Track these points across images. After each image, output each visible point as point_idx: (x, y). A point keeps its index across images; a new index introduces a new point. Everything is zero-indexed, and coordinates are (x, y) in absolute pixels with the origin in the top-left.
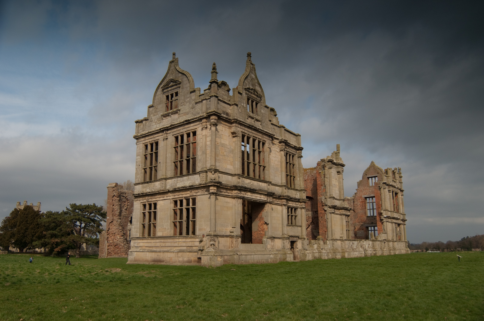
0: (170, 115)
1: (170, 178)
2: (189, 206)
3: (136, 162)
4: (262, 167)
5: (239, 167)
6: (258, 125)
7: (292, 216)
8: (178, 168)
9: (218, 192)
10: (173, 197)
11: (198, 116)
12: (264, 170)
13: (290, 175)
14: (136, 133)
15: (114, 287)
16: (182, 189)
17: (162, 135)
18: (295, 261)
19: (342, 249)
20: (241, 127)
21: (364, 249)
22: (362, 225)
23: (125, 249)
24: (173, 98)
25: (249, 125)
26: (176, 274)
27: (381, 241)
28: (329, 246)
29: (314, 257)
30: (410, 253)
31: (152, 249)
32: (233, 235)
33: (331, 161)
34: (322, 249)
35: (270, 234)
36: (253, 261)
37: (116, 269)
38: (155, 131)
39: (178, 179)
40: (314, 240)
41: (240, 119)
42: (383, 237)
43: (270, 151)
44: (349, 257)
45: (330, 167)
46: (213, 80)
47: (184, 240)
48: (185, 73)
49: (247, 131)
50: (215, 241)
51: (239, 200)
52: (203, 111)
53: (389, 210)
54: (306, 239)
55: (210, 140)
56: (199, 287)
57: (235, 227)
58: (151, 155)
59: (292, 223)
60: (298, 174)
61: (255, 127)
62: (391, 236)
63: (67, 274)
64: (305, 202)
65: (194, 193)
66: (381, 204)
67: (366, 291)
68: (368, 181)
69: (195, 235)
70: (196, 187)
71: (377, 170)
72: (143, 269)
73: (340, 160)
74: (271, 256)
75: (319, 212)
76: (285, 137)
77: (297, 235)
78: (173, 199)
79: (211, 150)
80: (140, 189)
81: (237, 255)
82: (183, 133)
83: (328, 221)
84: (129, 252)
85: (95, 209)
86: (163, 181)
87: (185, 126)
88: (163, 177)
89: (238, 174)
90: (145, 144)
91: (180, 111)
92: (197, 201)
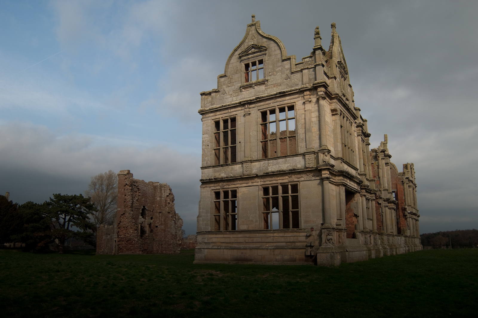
0: (254, 87)
1: (257, 160)
2: (288, 194)
3: (203, 142)
4: (353, 151)
8: (268, 148)
10: (262, 183)
11: (297, 88)
14: (202, 107)
16: (279, 173)
17: (242, 110)
20: (340, 104)
25: (345, 103)
27: (408, 237)
31: (232, 246)
32: (341, 228)
33: (383, 151)
35: (361, 227)
36: (356, 259)
38: (232, 105)
39: (269, 161)
41: (340, 95)
42: (408, 233)
45: (383, 158)
46: (317, 47)
48: (272, 38)
49: (343, 110)
50: (332, 235)
51: (344, 187)
52: (304, 82)
53: (411, 206)
55: (316, 116)
57: (341, 219)
58: (226, 134)
59: (369, 217)
60: (367, 163)
61: (348, 106)
64: (375, 194)
65: (294, 178)
66: (405, 200)
69: (298, 229)
70: (300, 170)
73: (388, 151)
77: (371, 229)
78: (263, 186)
80: (210, 173)
81: (347, 251)
82: (275, 107)
83: (383, 215)
84: (197, 249)
85: (82, 201)
86: (247, 163)
87: (277, 100)
88: (247, 159)
89: (341, 158)
90: (215, 120)
91: (268, 82)
92: (300, 187)
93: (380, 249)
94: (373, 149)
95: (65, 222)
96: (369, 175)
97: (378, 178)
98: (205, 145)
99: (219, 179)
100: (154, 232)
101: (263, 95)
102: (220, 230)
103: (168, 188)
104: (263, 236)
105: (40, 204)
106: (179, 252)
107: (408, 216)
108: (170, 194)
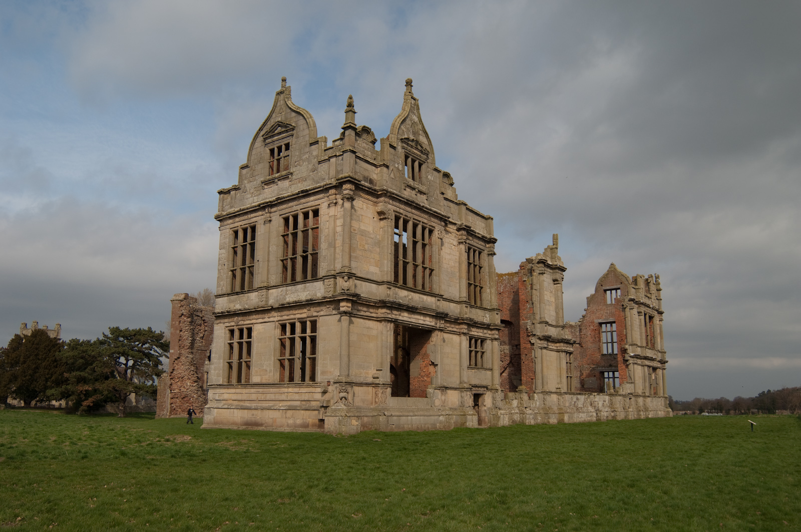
0: (276, 182)
1: (274, 286)
3: (219, 259)
4: (428, 269)
5: (389, 269)
6: (422, 200)
7: (477, 352)
8: (288, 270)
9: (354, 311)
10: (279, 318)
11: (322, 184)
12: (430, 275)
13: (474, 285)
14: (219, 211)
15: (177, 466)
16: (295, 304)
17: (262, 215)
18: (480, 427)
19: (560, 409)
20: (394, 203)
21: (596, 408)
22: (593, 368)
23: (200, 403)
24: (281, 153)
25: (407, 200)
26: (283, 446)
27: (624, 396)
28: (538, 403)
29: (513, 421)
30: (672, 416)
31: (244, 404)
32: (377, 382)
33: (542, 262)
34: (526, 408)
35: (439, 381)
36: (410, 426)
37: (183, 436)
38: (251, 208)
39: (288, 288)
40: (513, 393)
41: (392, 190)
42: (627, 388)
43: (442, 244)
44: (570, 422)
45: (541, 272)
46: (348, 125)
47: (296, 390)
48: (301, 112)
49: (404, 210)
50: (348, 393)
51: (389, 324)
52: (331, 175)
53: (639, 344)
54: (500, 391)
55: (341, 224)
56: (319, 468)
57: (381, 369)
58: (244, 247)
59: (476, 365)
60: (488, 283)
61: (417, 204)
62: (641, 388)
63: (101, 444)
64: (498, 330)
65: (313, 311)
66: (626, 335)
67: (594, 477)
68: (604, 296)
69: (315, 382)
70: (317, 301)
71: (620, 278)
72: (227, 438)
73: (557, 260)
74: (441, 418)
75: (523, 346)
76: (467, 220)
77: (484, 383)
78: (280, 322)
79: (343, 241)
80: (224, 304)
81: (384, 415)
82: (298, 211)
83: (537, 361)
84: (206, 408)
85: (150, 337)
86: (263, 291)
87: (300, 201)
88: (263, 285)
89: (389, 282)
90: (233, 229)
91: (293, 175)
92: (319, 325)
95: (126, 370)
96: (491, 301)
98: (221, 264)
99: (233, 312)
101: (285, 195)
104: (277, 392)
105: (89, 342)
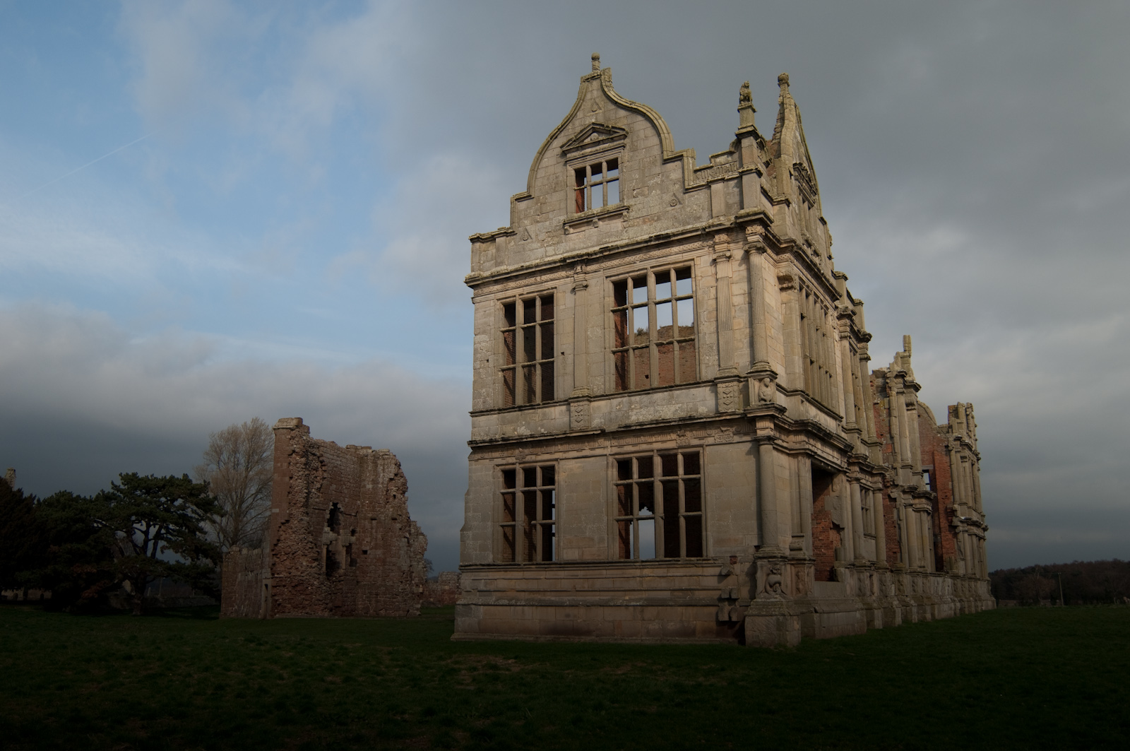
0: (595, 223)
1: (603, 396)
2: (677, 475)
3: (476, 351)
4: (829, 375)
7: (866, 511)
8: (630, 368)
10: (615, 450)
11: (698, 225)
12: (831, 383)
14: (473, 271)
16: (654, 426)
17: (568, 277)
19: (931, 598)
20: (799, 264)
25: (811, 261)
27: (962, 579)
31: (543, 598)
32: (802, 557)
33: (901, 376)
35: (848, 555)
36: (837, 629)
38: (546, 265)
39: (633, 398)
42: (961, 567)
45: (901, 390)
46: (745, 129)
48: (639, 109)
49: (806, 277)
50: (780, 574)
51: (808, 460)
52: (714, 211)
53: (967, 504)
55: (743, 292)
57: (802, 534)
58: (529, 331)
61: (818, 269)
62: (970, 567)
64: (882, 475)
65: (691, 439)
66: (953, 490)
69: (701, 558)
70: (705, 420)
73: (912, 374)
74: (857, 614)
77: (871, 559)
78: (617, 457)
79: (751, 319)
80: (492, 426)
81: (816, 612)
82: (645, 271)
83: (902, 526)
84: (459, 605)
85: (189, 490)
86: (579, 403)
87: (651, 253)
88: (578, 393)
89: (802, 391)
90: (504, 300)
91: (630, 210)
92: (706, 460)
93: (894, 606)
94: (877, 369)
95: (146, 541)
96: (868, 431)
97: (889, 439)
98: (480, 359)
99: (512, 440)
100: (358, 565)
101: (618, 243)
102: (514, 561)
103: (393, 461)
104: (618, 576)
105: (88, 498)
106: (419, 613)
107: (961, 528)
108: (396, 475)
